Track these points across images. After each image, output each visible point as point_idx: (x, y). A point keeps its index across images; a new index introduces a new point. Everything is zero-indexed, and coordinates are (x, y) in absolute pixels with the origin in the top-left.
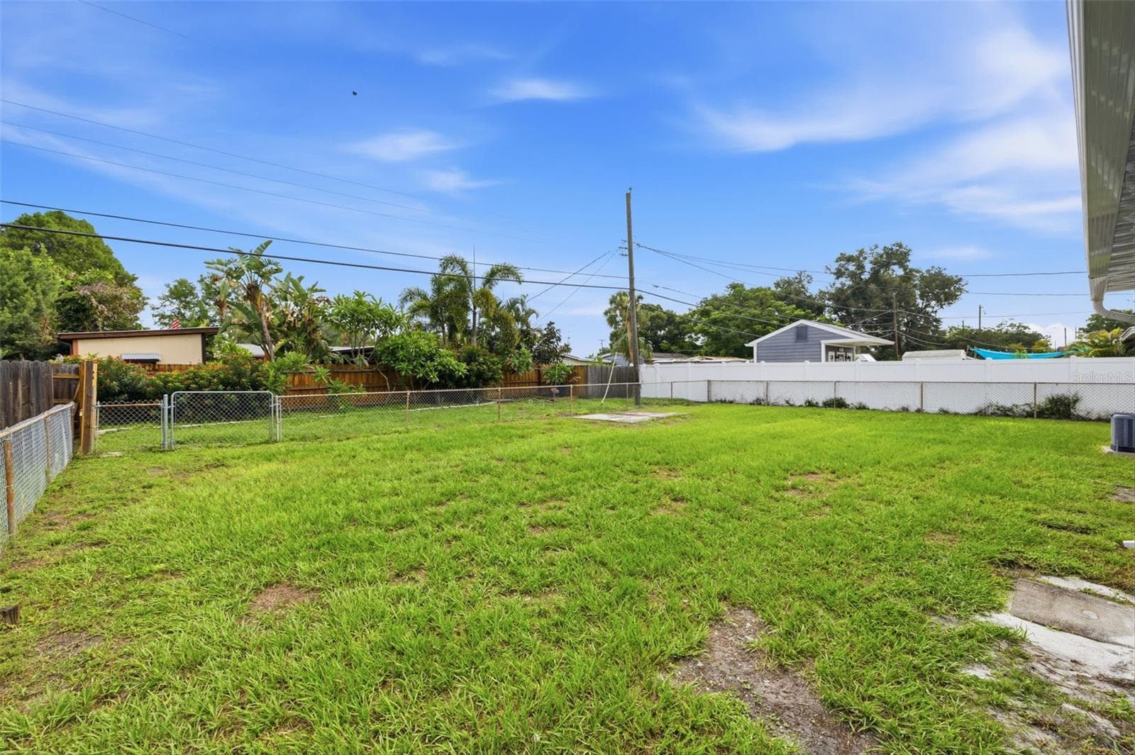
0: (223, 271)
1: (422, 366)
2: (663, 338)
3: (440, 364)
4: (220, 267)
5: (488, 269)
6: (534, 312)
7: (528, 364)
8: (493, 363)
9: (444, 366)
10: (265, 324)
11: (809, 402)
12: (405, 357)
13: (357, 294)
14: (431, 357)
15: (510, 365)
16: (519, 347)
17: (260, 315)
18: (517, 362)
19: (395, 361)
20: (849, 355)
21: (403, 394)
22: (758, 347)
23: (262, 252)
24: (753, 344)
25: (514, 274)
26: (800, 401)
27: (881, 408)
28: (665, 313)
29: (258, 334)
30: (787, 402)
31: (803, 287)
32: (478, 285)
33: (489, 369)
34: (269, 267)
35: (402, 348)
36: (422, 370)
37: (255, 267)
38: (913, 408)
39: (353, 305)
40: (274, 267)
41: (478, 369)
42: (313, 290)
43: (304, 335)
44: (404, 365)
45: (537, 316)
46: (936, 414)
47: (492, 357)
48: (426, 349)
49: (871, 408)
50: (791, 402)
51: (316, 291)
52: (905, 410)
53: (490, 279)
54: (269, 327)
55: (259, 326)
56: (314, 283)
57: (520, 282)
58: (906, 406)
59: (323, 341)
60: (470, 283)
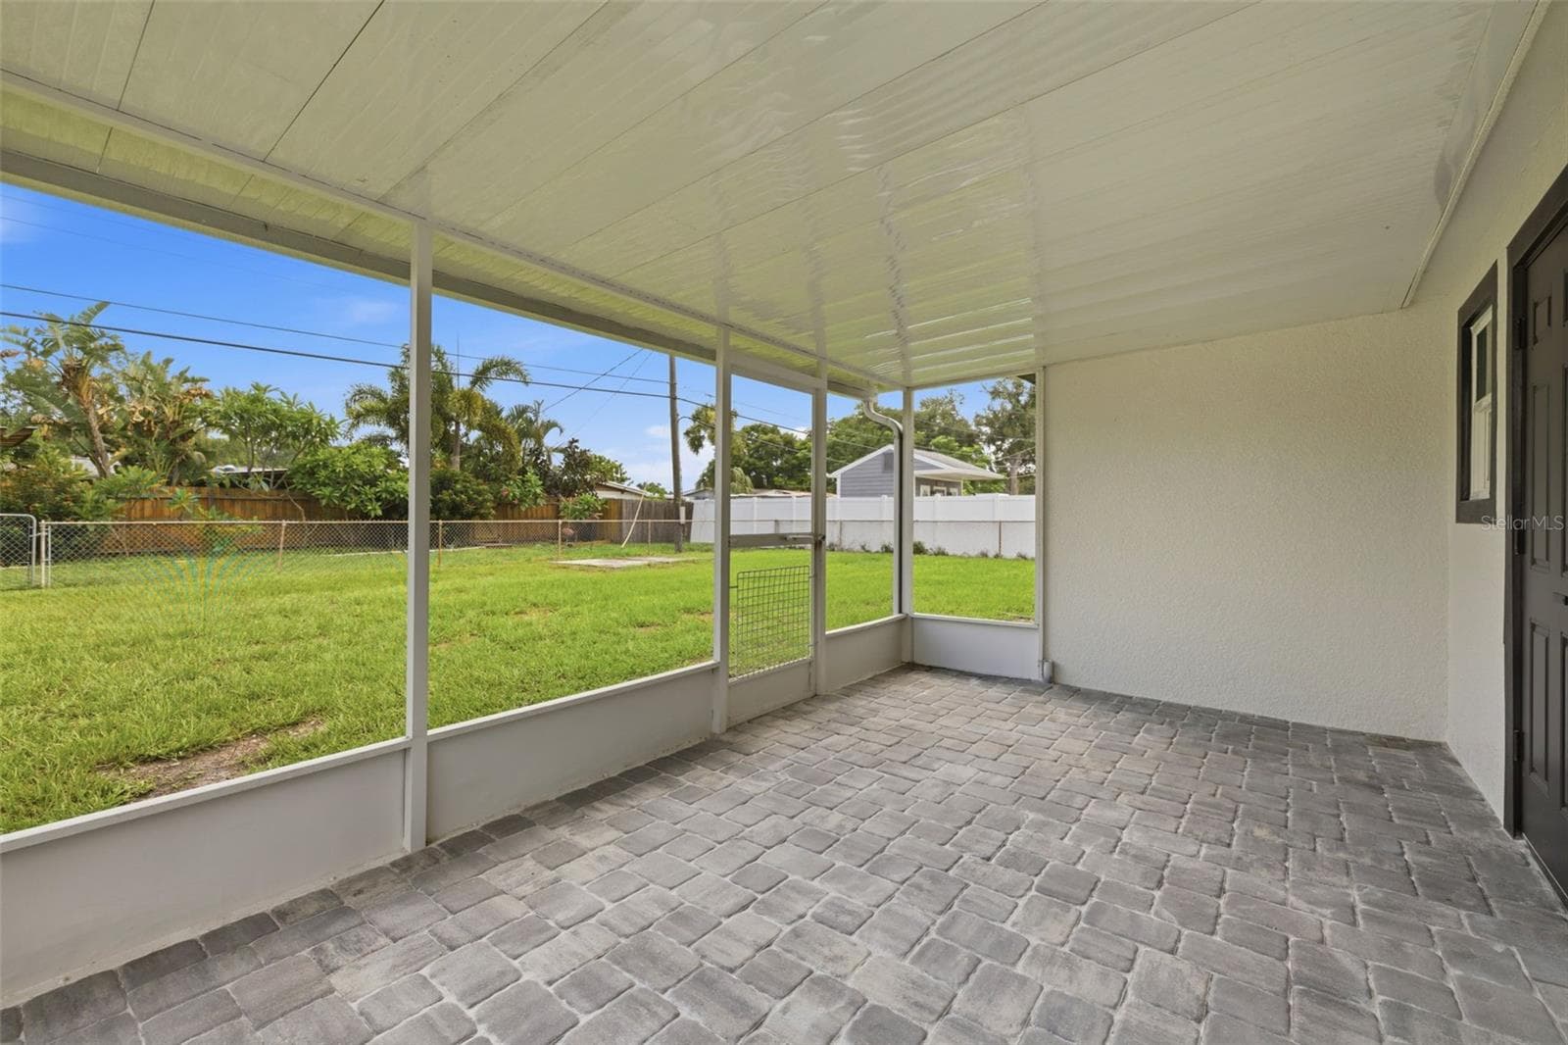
0: (18, 343)
1: (358, 493)
2: (779, 470)
3: (386, 490)
4: (15, 337)
5: (478, 364)
6: (554, 425)
7: (536, 496)
8: (479, 493)
9: (392, 494)
10: (95, 425)
11: (886, 548)
12: (329, 478)
13: (257, 387)
14: (372, 482)
15: (507, 495)
16: (523, 472)
17: (86, 411)
18: (517, 492)
19: (313, 486)
20: (952, 490)
21: (276, 525)
22: (842, 478)
23: (90, 318)
24: (836, 474)
25: (518, 372)
26: (875, 547)
27: (959, 553)
28: (781, 437)
29: (82, 440)
30: (863, 547)
31: (954, 409)
32: (462, 383)
33: (470, 500)
34: (102, 342)
35: (325, 466)
36: (355, 498)
37: (77, 340)
38: (991, 554)
39: (243, 403)
40: (110, 342)
41: (453, 501)
42: (182, 378)
43: (164, 444)
44: (327, 491)
45: (561, 431)
46: (1014, 560)
47: (478, 485)
48: (363, 468)
49: (950, 553)
50: (867, 548)
51: (186, 380)
52: (984, 555)
53: (481, 376)
54: (104, 430)
55: (86, 429)
56: (185, 368)
57: (527, 383)
58: (985, 551)
59: (196, 453)
60: (450, 381)
